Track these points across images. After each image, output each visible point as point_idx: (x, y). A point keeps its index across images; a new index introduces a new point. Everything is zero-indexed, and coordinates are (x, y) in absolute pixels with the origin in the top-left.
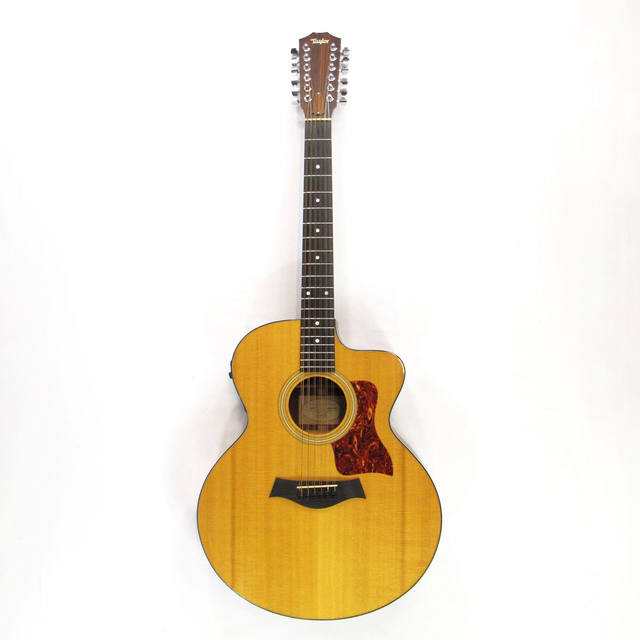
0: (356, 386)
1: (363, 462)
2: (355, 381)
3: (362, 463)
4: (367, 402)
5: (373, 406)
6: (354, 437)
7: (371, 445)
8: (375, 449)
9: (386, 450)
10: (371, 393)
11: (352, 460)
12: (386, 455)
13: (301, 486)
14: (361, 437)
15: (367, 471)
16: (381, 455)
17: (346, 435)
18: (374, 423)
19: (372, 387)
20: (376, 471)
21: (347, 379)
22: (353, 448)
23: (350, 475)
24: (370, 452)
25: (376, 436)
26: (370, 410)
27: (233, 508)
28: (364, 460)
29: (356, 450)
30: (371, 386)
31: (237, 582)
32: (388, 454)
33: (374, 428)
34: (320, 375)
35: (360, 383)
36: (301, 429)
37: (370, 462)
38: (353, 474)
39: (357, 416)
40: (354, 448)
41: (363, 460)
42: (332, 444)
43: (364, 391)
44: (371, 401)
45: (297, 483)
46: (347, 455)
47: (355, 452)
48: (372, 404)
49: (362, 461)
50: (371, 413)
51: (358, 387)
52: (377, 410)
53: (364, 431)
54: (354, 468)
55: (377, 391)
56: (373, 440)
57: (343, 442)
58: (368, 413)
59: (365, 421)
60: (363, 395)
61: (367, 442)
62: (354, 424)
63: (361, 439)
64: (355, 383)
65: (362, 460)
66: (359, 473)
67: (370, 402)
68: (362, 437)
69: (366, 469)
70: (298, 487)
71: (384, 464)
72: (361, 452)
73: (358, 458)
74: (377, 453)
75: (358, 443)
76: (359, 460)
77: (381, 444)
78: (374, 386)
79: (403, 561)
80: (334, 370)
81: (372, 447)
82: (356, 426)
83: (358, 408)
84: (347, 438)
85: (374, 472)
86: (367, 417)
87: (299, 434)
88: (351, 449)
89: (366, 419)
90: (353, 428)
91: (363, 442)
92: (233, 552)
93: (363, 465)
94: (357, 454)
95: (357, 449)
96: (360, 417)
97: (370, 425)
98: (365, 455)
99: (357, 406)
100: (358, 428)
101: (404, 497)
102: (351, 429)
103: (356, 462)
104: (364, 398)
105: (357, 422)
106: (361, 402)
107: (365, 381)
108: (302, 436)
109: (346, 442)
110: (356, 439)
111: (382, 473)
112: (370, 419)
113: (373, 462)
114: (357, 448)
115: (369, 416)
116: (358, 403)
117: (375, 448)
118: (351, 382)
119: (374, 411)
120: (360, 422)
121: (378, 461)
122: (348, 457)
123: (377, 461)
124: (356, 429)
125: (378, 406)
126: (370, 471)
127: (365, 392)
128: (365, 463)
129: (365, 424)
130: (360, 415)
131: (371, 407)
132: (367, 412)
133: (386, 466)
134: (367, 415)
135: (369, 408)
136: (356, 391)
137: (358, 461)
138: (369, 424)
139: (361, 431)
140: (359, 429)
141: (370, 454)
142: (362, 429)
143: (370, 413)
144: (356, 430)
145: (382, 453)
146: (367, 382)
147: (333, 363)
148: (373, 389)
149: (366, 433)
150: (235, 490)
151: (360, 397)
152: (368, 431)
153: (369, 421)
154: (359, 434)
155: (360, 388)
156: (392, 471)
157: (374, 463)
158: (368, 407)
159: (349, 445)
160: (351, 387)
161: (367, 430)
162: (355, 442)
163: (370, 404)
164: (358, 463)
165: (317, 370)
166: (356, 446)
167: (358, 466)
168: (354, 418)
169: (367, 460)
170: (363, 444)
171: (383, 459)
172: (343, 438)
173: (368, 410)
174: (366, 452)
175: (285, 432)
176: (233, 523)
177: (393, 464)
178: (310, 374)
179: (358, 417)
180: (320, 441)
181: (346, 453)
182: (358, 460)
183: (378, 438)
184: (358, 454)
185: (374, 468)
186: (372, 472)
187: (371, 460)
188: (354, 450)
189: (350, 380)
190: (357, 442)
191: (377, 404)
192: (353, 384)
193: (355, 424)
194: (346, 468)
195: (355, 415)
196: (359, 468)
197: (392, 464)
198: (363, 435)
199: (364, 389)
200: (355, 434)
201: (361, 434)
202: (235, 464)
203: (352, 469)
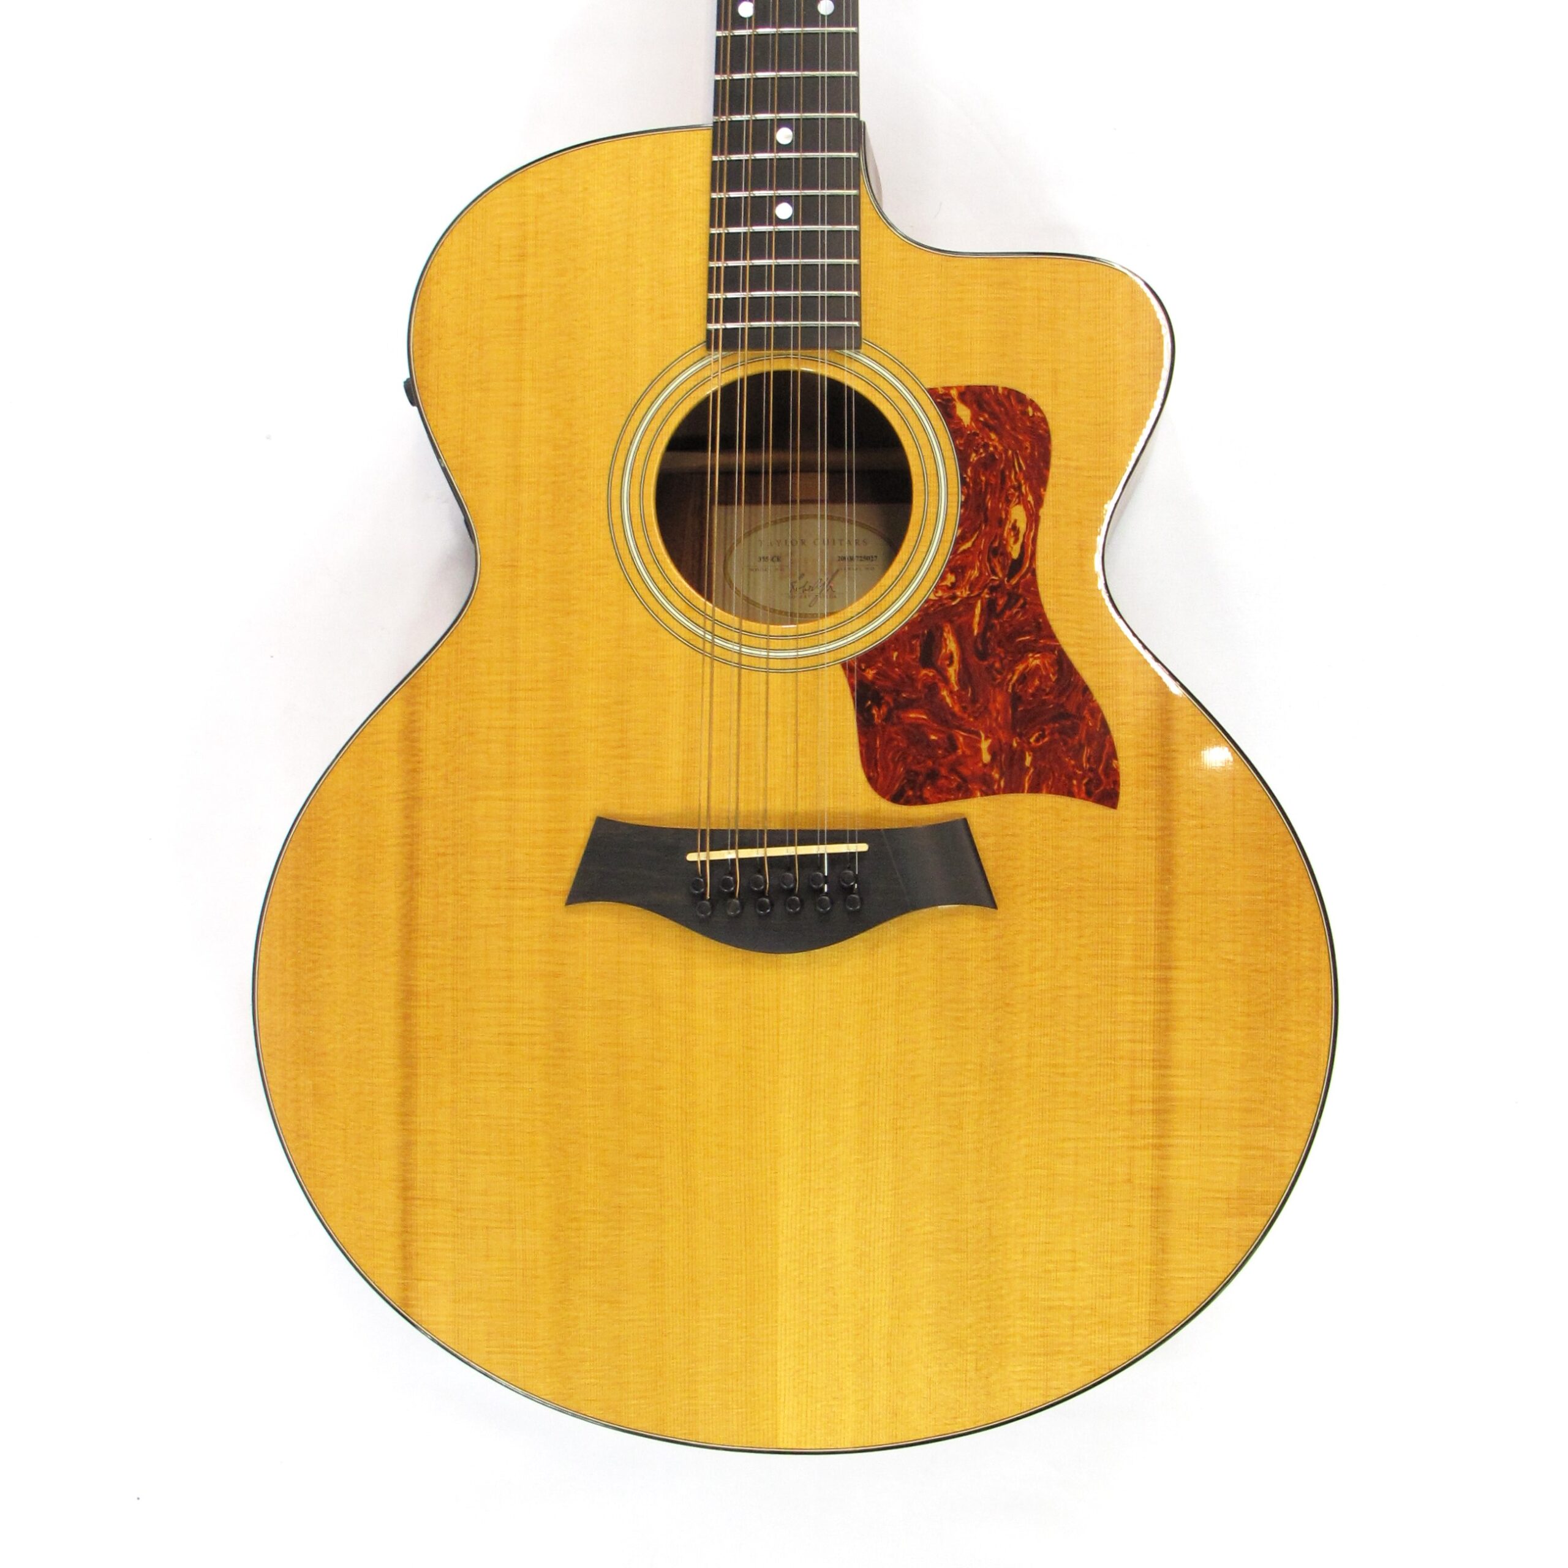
0: (954, 407)
1: (985, 745)
2: (949, 388)
3: (978, 751)
4: (1003, 479)
5: (1030, 498)
6: (945, 634)
7: (1020, 667)
8: (1038, 689)
9: (1086, 689)
10: (1020, 437)
11: (933, 737)
12: (1086, 713)
13: (703, 850)
14: (976, 632)
15: (1002, 783)
16: (1066, 716)
17: (907, 624)
18: (1033, 571)
19: (1025, 413)
20: (1044, 787)
21: (915, 379)
22: (941, 685)
23: (923, 801)
24: (1016, 699)
25: (1041, 628)
26: (1018, 514)
27: (408, 955)
28: (987, 738)
29: (951, 692)
30: (1020, 408)
31: (422, 1284)
32: (1096, 711)
33: (1036, 594)
34: (795, 363)
35: (975, 396)
36: (709, 599)
37: (1015, 744)
38: (940, 801)
39: (960, 540)
40: (946, 680)
41: (983, 735)
42: (848, 667)
43: (992, 429)
44: (1021, 476)
45: (688, 838)
46: (912, 715)
47: (948, 700)
48: (1024, 489)
49: (979, 741)
50: (1022, 526)
51: (964, 413)
52: (1046, 511)
53: (990, 608)
54: (944, 772)
55: (1047, 431)
56: (1024, 650)
57: (895, 654)
58: (1008, 526)
59: (995, 561)
60: (986, 446)
61: (1002, 655)
62: (943, 578)
63: (975, 642)
64: (948, 394)
65: (980, 736)
66: (968, 794)
67: (1017, 480)
68: (982, 636)
69: (997, 776)
70: (691, 857)
71: (1077, 756)
72: (974, 701)
73: (959, 728)
74: (1044, 702)
75: (963, 661)
76: (964, 737)
77: (1063, 664)
78: (1037, 408)
79: (1159, 1192)
80: (855, 339)
81: (1024, 679)
82: (954, 586)
83: (964, 505)
84: (916, 637)
85: (1035, 789)
86: (1003, 545)
87: (700, 621)
88: (932, 689)
89: (998, 551)
90: (940, 594)
91: (983, 656)
92: (407, 1148)
93: (986, 757)
94: (957, 709)
95: (956, 688)
96: (974, 544)
97: (1014, 582)
98: (995, 715)
99: (957, 498)
100: (963, 593)
101: (1166, 902)
102: (932, 597)
103: (953, 746)
104: (988, 463)
105: (956, 566)
106: (976, 479)
107: (996, 388)
108: (712, 633)
109: (909, 658)
110: (951, 645)
111: (1070, 794)
112: (1015, 555)
113: (1029, 743)
114: (959, 681)
115: (1012, 540)
116: (963, 482)
117: (1037, 682)
118: (932, 392)
119: (1034, 519)
120: (973, 568)
121: (1050, 742)
122: (917, 726)
123: (1046, 739)
124: (954, 597)
125: (1051, 494)
126: (1014, 787)
127: (993, 436)
128: (992, 750)
129: (995, 574)
130: (972, 537)
131: (1022, 500)
132: (1001, 523)
133: (1086, 765)
134: (1002, 535)
135: (1012, 504)
136: (956, 431)
137: (961, 739)
138: (1010, 576)
139: (972, 607)
140: (968, 598)
141: (1015, 709)
142: (979, 596)
143: (1015, 528)
144: (954, 602)
145: (1071, 708)
146: (1005, 389)
147: (855, 308)
148: (1033, 422)
149: (999, 615)
150: (417, 874)
151: (974, 457)
152: (1008, 606)
153: (1014, 561)
154: (964, 619)
155: (974, 418)
156: (1116, 783)
157: (1033, 750)
158: (1008, 502)
159: (924, 672)
160: (934, 411)
161: (1001, 602)
162: (951, 657)
163: (1018, 488)
164: (960, 752)
165: (782, 339)
166: (952, 672)
167: (959, 762)
168: (947, 547)
169: (1003, 736)
170: (986, 663)
171: (1074, 729)
172: (897, 640)
173: (1007, 513)
174: (999, 700)
175: (638, 617)
176: (407, 1019)
177: (1120, 754)
178: (752, 360)
179: (964, 546)
180: (793, 654)
181: (910, 704)
182: (961, 737)
183: (1052, 636)
184: (964, 709)
185: (1032, 770)
186: (1023, 792)
187: (1020, 735)
188: (945, 693)
189: (928, 386)
190: (956, 658)
191: (1050, 488)
192: (943, 401)
193: (951, 578)
194: (908, 771)
195: (950, 538)
196: (965, 772)
197: (1113, 755)
198: (986, 626)
199: (991, 422)
200: (951, 622)
201: (977, 619)
202: (417, 758)
203: (933, 776)
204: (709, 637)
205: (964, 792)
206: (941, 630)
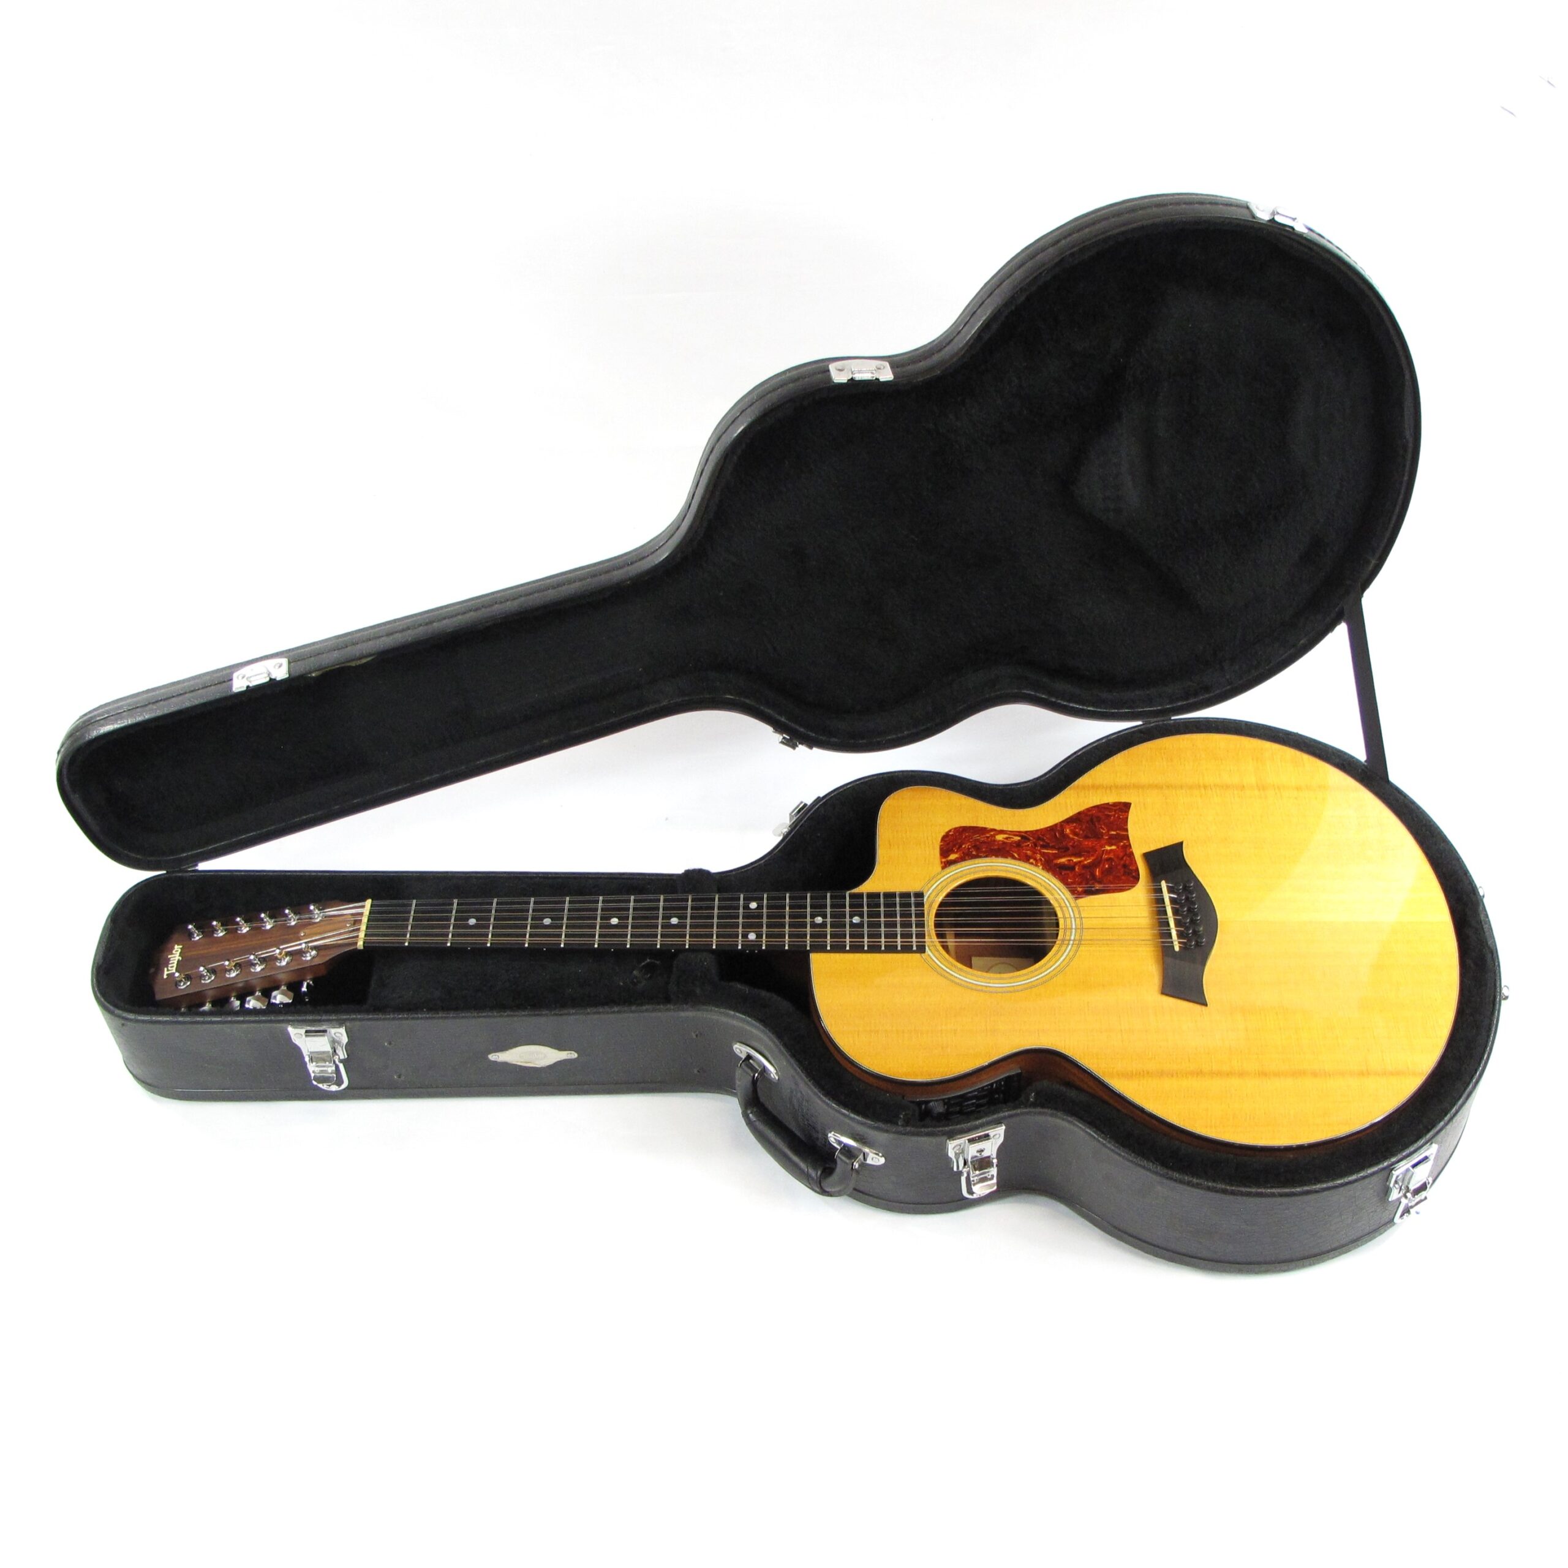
0: (950, 860)
1: (1108, 848)
2: (941, 862)
3: (1111, 850)
4: (984, 842)
5: (992, 833)
6: (1058, 862)
7: (1071, 836)
8: (1081, 829)
9: (1079, 813)
10: (964, 837)
11: (1107, 866)
12: (1090, 813)
13: (1172, 942)
14: (1056, 852)
15: (1125, 842)
16: (1092, 820)
17: (1055, 876)
18: (1026, 832)
19: (952, 835)
20: (1125, 827)
21: (938, 874)
22: (1082, 863)
23: (1137, 870)
24: (1086, 837)
25: (1052, 829)
26: (1000, 837)
27: (1242, 1074)
28: (1105, 847)
29: (1085, 860)
30: (950, 837)
31: (1409, 1067)
32: (1089, 810)
33: (1037, 831)
34: (931, 920)
35: (945, 852)
37: (1107, 837)
38: (1136, 863)
39: (1014, 858)
40: (1080, 862)
41: (1103, 849)
42: (1076, 898)
43: (961, 846)
44: (982, 836)
45: (1167, 950)
46: (1097, 874)
47: (1089, 861)
48: (988, 835)
49: (1107, 850)
50: (1005, 836)
51: (953, 857)
52: (998, 828)
53: (1043, 847)
54: (1122, 862)
55: (961, 827)
56: (1064, 836)
57: (1069, 880)
58: (1006, 841)
59: (1023, 845)
60: (969, 849)
61: (1066, 842)
62: (1032, 864)
63: (1061, 852)
64: (944, 862)
65: (1104, 850)
66: (1132, 854)
67: (984, 838)
68: (1058, 849)
69: (1122, 844)
70: (1177, 948)
71: (1109, 816)
72: (1089, 852)
73: (1101, 857)
74: (1086, 827)
75: (1070, 856)
76: (1106, 855)
77: (1069, 821)
78: (950, 831)
79: (1298, 789)
80: (919, 896)
81: (1075, 834)
82: (1035, 859)
83: (997, 856)
84: (1061, 873)
85: (1127, 830)
86: (1015, 842)
88: (1085, 867)
89: (1018, 845)
90: (1039, 865)
91: (1067, 849)
92: (1342, 1074)
93: (1114, 847)
94: (1093, 858)
95: (1083, 858)
96: (1015, 852)
97: (1031, 838)
98: (1094, 845)
99: (994, 859)
100: (1038, 856)
101: (1169, 787)
102: (1041, 867)
103: (1109, 860)
104: (976, 848)
105: (1026, 859)
106: (984, 852)
107: (941, 845)
109: (1071, 875)
110: (1063, 860)
111: (1127, 818)
112: (1019, 838)
113: (1106, 833)
114: (1080, 856)
115: (1012, 839)
116: (986, 856)
117: (1077, 830)
118: (943, 868)
119: (1002, 832)
120: (1026, 853)
121: (1104, 824)
122: (1102, 872)
123: (1103, 827)
124: (1041, 860)
125: (990, 826)
126: (1127, 838)
127: (963, 846)
128: (1111, 845)
129: (1029, 845)
130: (1012, 854)
131: (994, 836)
132: (1004, 843)
133: (1113, 813)
134: (1010, 843)
136: (962, 859)
137: (1106, 856)
138: (1029, 840)
139: (1044, 852)
140: (1040, 854)
141: (1090, 838)
142: (1039, 851)
143: (1007, 838)
144: (1043, 859)
145: (1088, 818)
146: (941, 842)
147: (905, 895)
148: (957, 832)
149: (1048, 844)
150: (1201, 1071)
151: (974, 853)
152: (1043, 840)
153: (1022, 838)
154: (1050, 856)
155: (956, 853)
156: (1120, 803)
157: (1108, 831)
158: (995, 841)
159: (1077, 869)
160: (953, 867)
161: (1041, 843)
162: (1069, 861)
163: (988, 837)
164: (1112, 857)
165: (920, 925)
166: (1075, 860)
167: (1118, 857)
168: (1017, 862)
169: (1103, 842)
170: (1070, 848)
171: (1098, 817)
172: (1064, 881)
173: (1000, 841)
174: (1087, 843)
175: (1060, 977)
176: (1277, 1074)
177: (1106, 801)
178: (930, 935)
179: (1016, 855)
180: (1073, 920)
181: (1093, 875)
182: (1105, 856)
183: (1056, 825)
184: (1093, 855)
185: (1118, 832)
186: (1128, 835)
187: (1102, 836)
188: (1086, 862)
189: (940, 869)
190: (1069, 858)
191: (987, 827)
192: (947, 864)
193: (1031, 861)
194: (1124, 875)
195: (1013, 861)
196: (1121, 854)
197: (1108, 804)
198: (1053, 848)
199: (957, 847)
200: (1052, 861)
201: (1051, 852)
202: (1142, 1073)
203: (1125, 866)
204: (1071, 942)
205: (1131, 855)
206: (1056, 865)
